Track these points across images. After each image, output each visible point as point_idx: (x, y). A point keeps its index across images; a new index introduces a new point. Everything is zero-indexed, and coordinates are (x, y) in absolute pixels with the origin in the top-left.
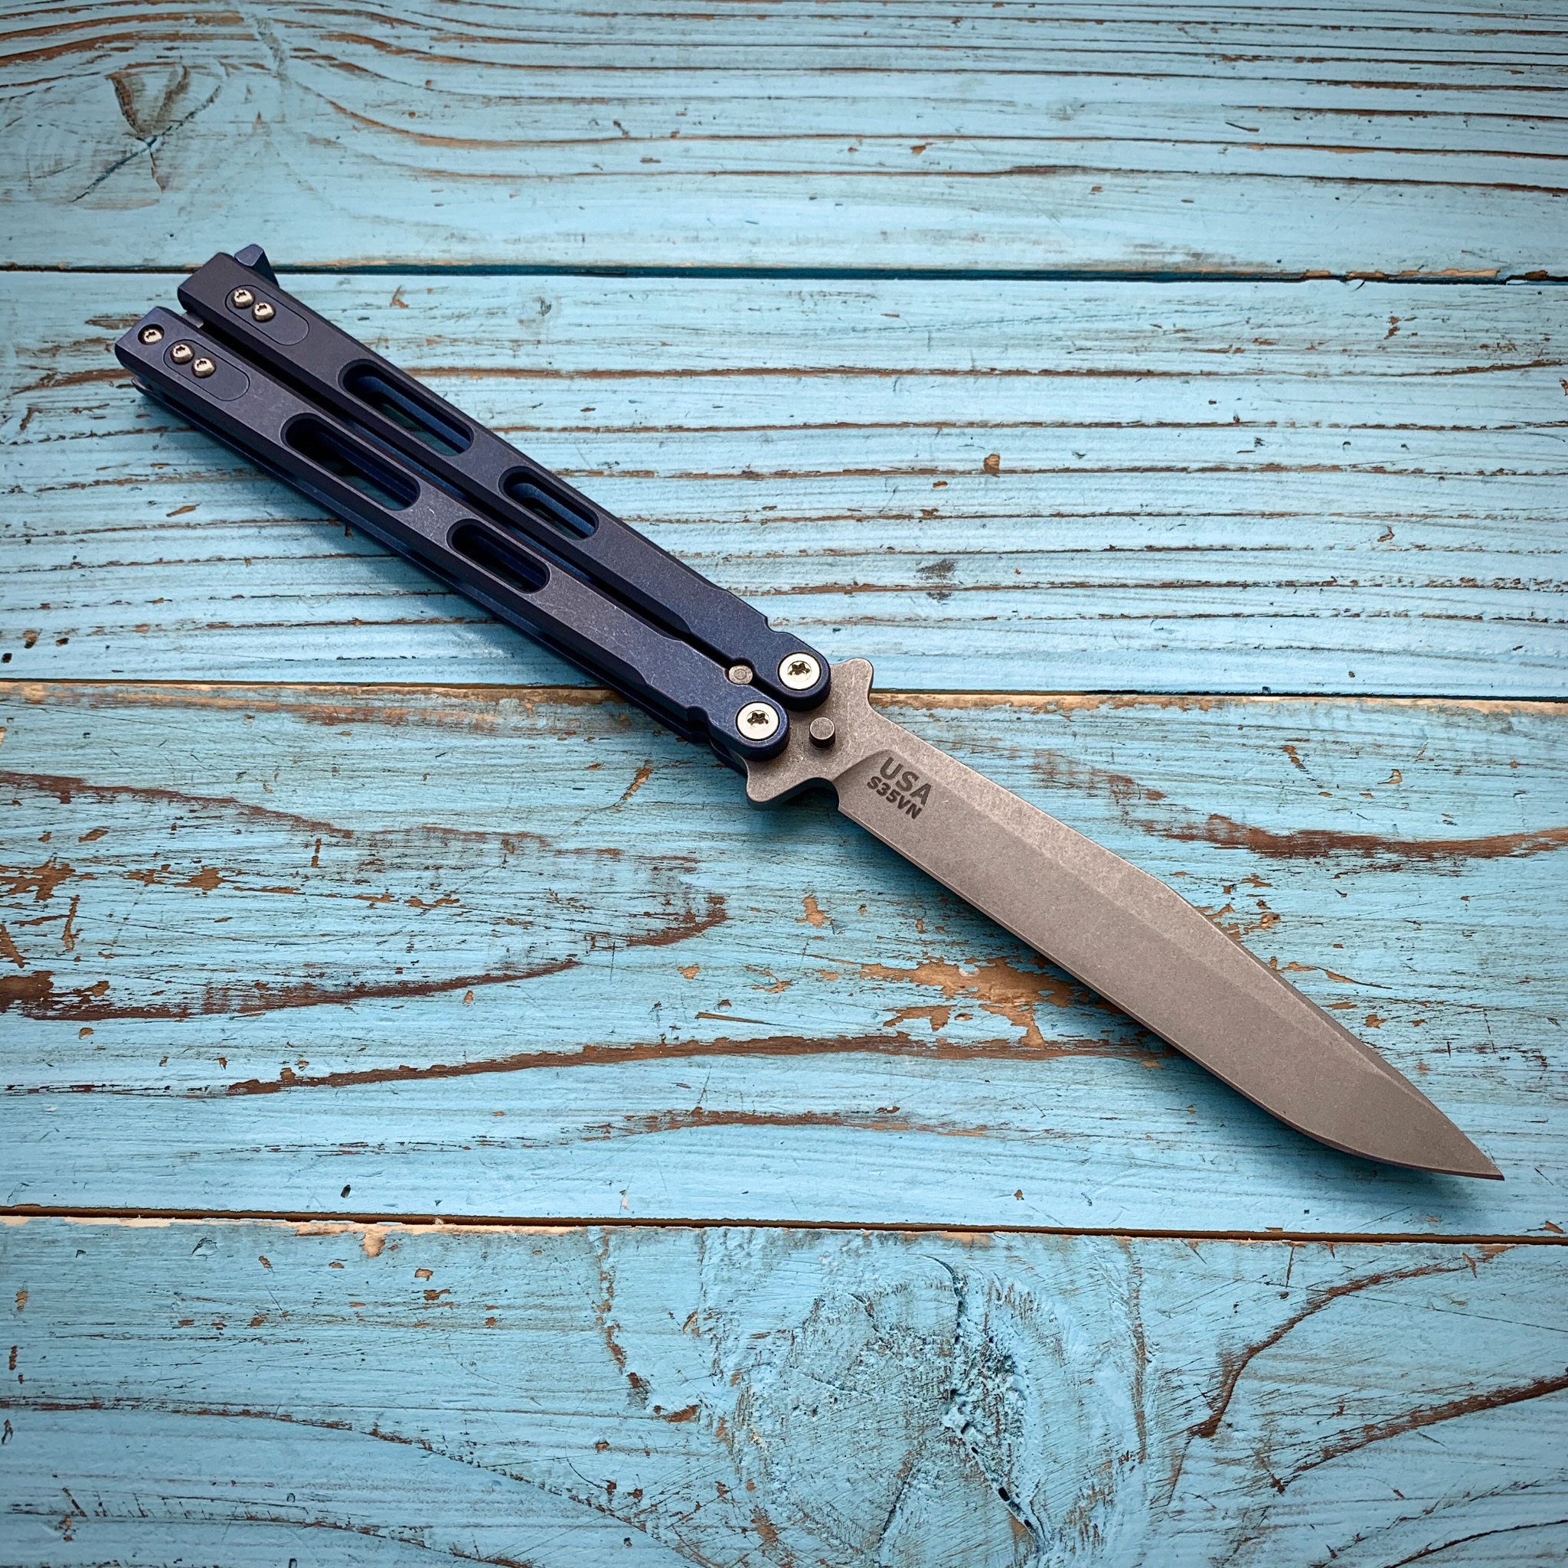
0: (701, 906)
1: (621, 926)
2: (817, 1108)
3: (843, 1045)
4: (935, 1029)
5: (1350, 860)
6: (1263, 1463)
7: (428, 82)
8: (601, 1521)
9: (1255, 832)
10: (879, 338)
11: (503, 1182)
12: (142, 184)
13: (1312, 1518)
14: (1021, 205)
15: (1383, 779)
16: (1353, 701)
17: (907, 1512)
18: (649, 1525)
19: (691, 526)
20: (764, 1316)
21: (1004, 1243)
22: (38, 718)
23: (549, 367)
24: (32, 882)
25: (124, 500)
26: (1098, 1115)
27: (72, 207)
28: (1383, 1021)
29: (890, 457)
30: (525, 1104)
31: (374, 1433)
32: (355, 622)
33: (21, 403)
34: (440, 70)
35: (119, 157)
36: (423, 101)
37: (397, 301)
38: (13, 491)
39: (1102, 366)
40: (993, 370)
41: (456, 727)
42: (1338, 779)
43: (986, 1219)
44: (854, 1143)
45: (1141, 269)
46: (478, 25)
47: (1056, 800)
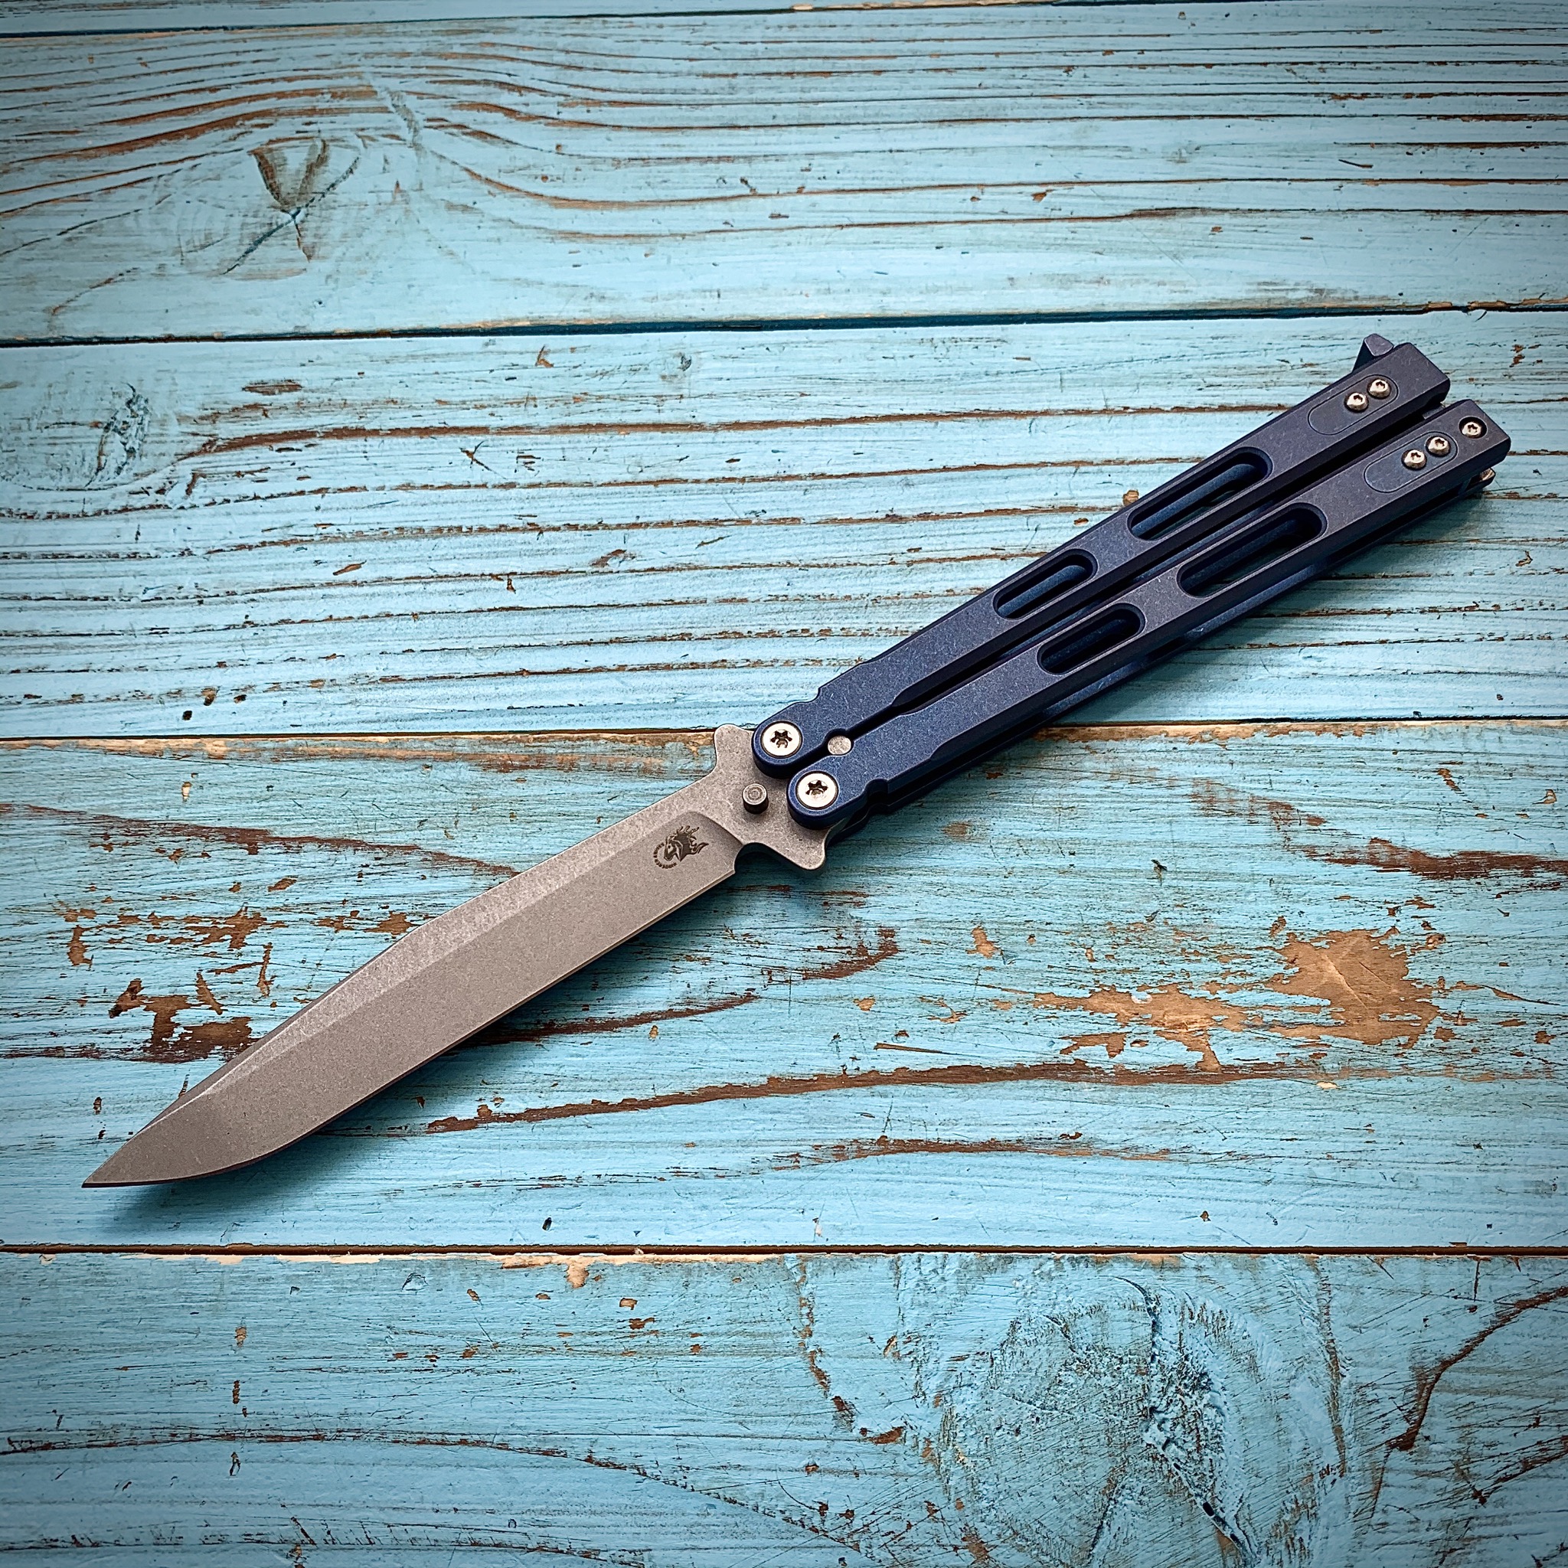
0: (872, 940)
1: (795, 961)
2: (1001, 1135)
3: (1020, 1073)
4: (1112, 1056)
5: (1510, 879)
6: (1464, 1476)
7: (558, 147)
8: (815, 1542)
9: (1416, 854)
10: (1012, 381)
11: (698, 1212)
12: (291, 255)
13: (1515, 1528)
14: (1144, 247)
15: (1537, 799)
16: (1504, 723)
17: (1114, 1530)
18: (862, 1544)
19: (839, 570)
20: (963, 1339)
21: (1193, 1264)
22: (222, 772)
23: (693, 421)
24: (225, 931)
25: (291, 560)
26: (1278, 1137)
27: (224, 279)
28: (1553, 1036)
29: (1030, 496)
30: (714, 1135)
31: (589, 1460)
32: (522, 673)
33: (186, 469)
34: (568, 135)
35: (265, 230)
36: (554, 165)
37: (542, 360)
38: (183, 554)
39: (1233, 402)
40: (1126, 408)
41: (626, 771)
42: (1493, 800)
43: (1174, 1240)
44: (1040, 1169)
45: (1265, 306)
46: (603, 90)
47: (1215, 830)
